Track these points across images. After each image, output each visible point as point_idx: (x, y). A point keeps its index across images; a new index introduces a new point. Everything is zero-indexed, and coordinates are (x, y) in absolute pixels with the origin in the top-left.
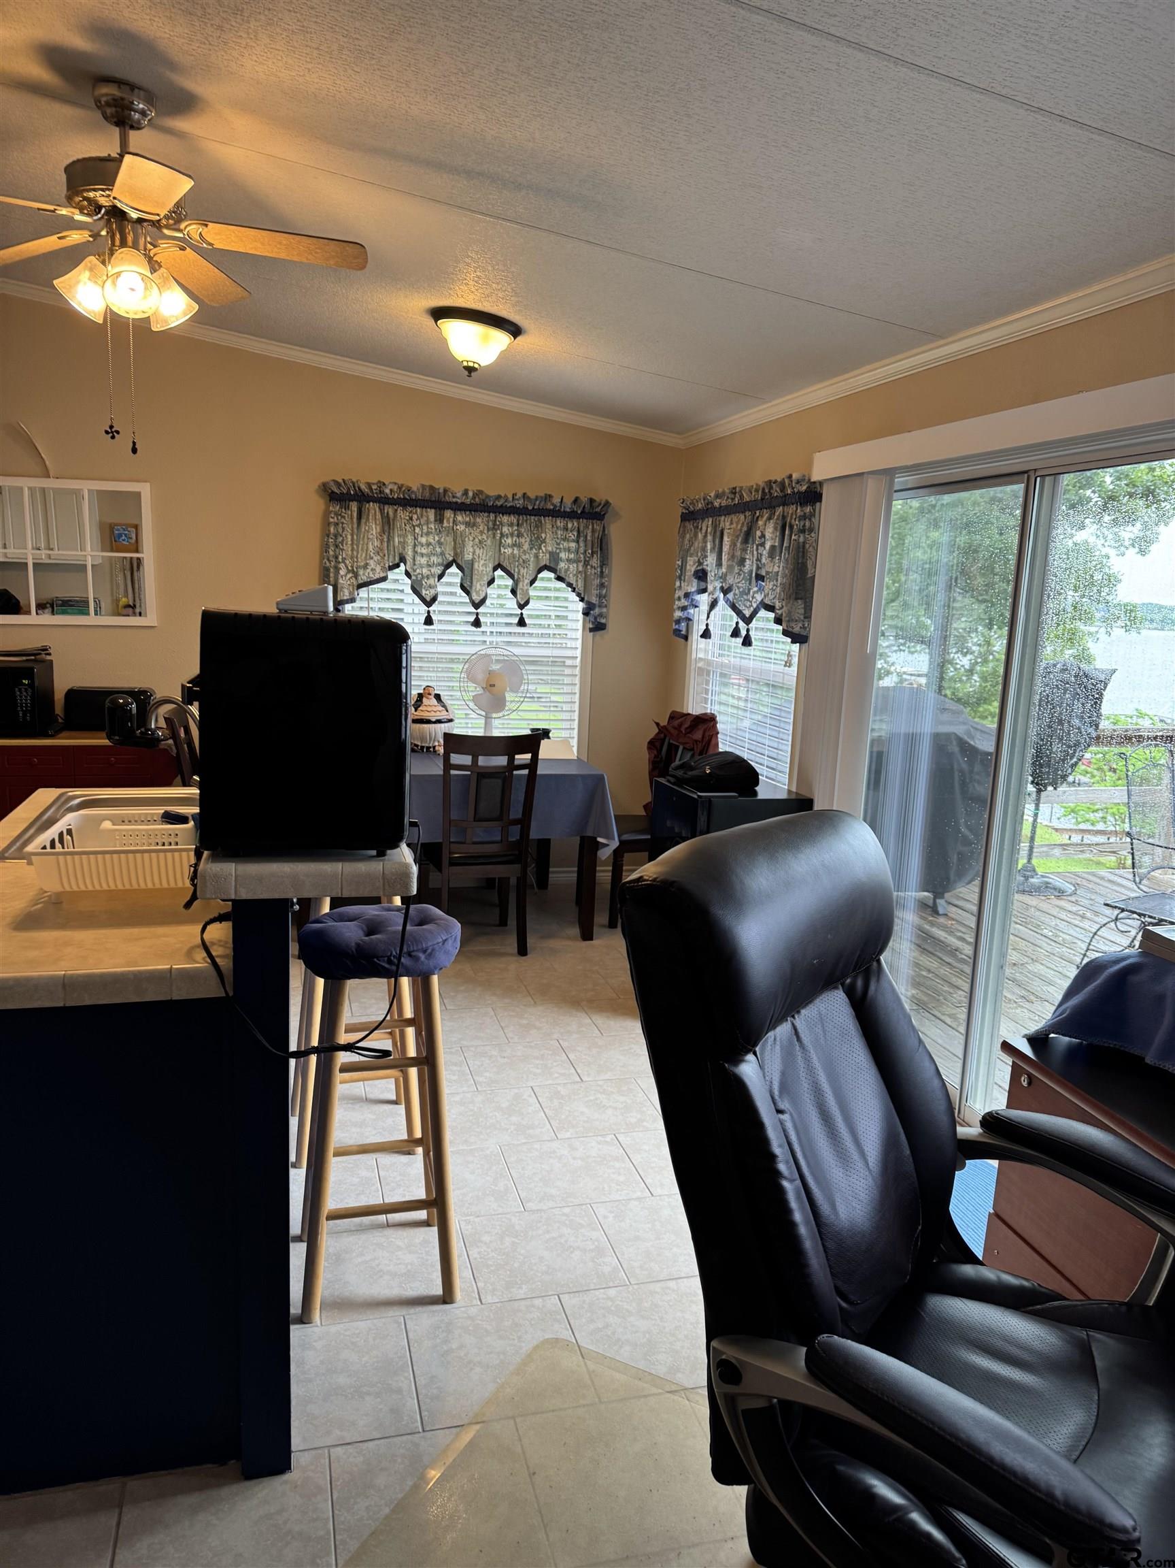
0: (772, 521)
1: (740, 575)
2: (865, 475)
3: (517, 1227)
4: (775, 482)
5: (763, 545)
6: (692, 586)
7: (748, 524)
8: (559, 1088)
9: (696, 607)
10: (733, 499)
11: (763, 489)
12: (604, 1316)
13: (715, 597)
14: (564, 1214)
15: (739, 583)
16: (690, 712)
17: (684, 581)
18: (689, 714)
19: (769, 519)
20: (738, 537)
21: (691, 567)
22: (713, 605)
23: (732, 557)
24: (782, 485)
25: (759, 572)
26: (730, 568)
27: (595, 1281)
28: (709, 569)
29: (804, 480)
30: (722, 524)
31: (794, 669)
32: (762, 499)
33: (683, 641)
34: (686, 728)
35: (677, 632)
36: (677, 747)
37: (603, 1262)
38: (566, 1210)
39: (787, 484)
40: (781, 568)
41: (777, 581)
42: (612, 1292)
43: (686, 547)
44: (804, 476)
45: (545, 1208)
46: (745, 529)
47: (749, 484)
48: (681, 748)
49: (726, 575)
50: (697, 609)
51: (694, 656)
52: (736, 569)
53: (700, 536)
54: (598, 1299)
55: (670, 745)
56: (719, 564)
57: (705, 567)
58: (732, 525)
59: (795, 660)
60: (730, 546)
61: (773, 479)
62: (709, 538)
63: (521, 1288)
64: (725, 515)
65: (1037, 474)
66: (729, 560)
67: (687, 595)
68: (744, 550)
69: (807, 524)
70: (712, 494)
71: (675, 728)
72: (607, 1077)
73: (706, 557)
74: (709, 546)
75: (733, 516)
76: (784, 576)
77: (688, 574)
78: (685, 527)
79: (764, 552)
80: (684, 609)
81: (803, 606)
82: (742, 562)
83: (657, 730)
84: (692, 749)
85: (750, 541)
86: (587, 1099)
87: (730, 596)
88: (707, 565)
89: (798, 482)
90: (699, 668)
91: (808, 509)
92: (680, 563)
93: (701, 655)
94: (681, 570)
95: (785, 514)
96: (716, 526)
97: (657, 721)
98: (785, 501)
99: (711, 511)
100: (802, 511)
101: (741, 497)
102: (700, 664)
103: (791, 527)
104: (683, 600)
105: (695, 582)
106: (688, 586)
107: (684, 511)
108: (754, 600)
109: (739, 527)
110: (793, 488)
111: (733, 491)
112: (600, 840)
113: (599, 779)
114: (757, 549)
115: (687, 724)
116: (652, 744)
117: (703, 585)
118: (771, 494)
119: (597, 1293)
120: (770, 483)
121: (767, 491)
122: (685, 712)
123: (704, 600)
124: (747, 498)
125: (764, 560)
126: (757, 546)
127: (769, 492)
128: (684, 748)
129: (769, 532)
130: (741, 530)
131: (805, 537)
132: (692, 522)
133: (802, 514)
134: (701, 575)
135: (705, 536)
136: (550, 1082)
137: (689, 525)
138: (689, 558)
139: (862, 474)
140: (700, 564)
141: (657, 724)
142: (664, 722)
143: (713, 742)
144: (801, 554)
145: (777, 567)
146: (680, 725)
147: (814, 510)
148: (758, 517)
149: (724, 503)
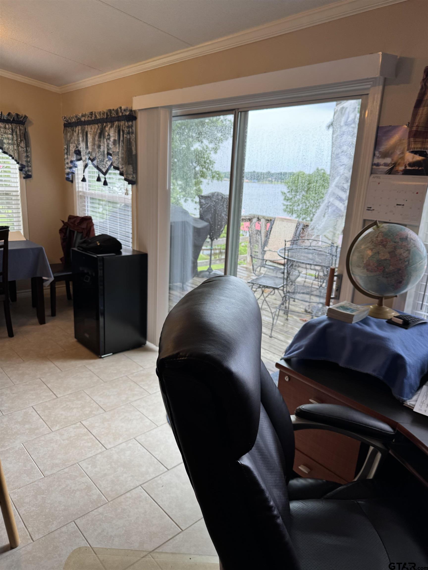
0: (112, 128)
1: (99, 152)
2: (159, 108)
3: (43, 488)
4: (113, 110)
5: (109, 139)
6: (74, 157)
7: (100, 129)
8: (47, 404)
9: (76, 167)
10: (91, 118)
11: (107, 113)
12: (100, 525)
13: (86, 162)
14: (66, 473)
15: (99, 156)
16: (78, 215)
17: (69, 155)
18: (78, 217)
19: (111, 127)
20: (95, 135)
21: (72, 148)
22: (86, 166)
23: (94, 144)
24: (117, 111)
25: (109, 152)
26: (93, 149)
27: (90, 506)
28: (82, 150)
29: (127, 110)
30: (86, 129)
31: (130, 197)
32: (107, 118)
33: (70, 183)
34: (78, 223)
35: (68, 179)
36: (74, 232)
37: (93, 494)
38: (66, 470)
39: (119, 111)
40: (120, 150)
41: (119, 155)
42: (100, 510)
43: (69, 139)
44: (127, 108)
45: (55, 472)
46: (99, 131)
47: (99, 111)
48: (76, 232)
49: (92, 152)
50: (76, 168)
51: (77, 190)
52: (97, 150)
53: (75, 134)
54: (95, 516)
55: (70, 231)
56: (87, 147)
57: (79, 149)
58: (92, 130)
59: (130, 193)
60: (92, 139)
61: (112, 108)
62: (80, 135)
63: (53, 524)
64: (88, 125)
65: (240, 110)
66: (92, 146)
67: (72, 162)
68: (100, 141)
69: (131, 130)
70: (80, 115)
71: (72, 223)
72: (69, 392)
73: (80, 144)
74: (81, 139)
75: (92, 125)
76: (122, 154)
77: (71, 152)
78: (66, 130)
79: (110, 143)
80: (71, 168)
81: (132, 168)
82: (99, 147)
83: (63, 224)
84: (82, 232)
85: (102, 137)
86: (62, 407)
87: (95, 162)
88: (80, 148)
89: (125, 110)
90: (80, 195)
91: (130, 123)
92: (66, 147)
93: (80, 189)
94: (67, 150)
95: (119, 125)
96: (83, 130)
97: (63, 220)
98: (119, 119)
99: (79, 123)
100: (128, 124)
101: (96, 116)
102: (80, 194)
103: (123, 131)
104: (70, 164)
105: (75, 156)
106: (72, 157)
107: (65, 122)
108: (107, 164)
109: (96, 130)
110: (122, 113)
111: (91, 113)
112: (44, 278)
113: (40, 250)
114: (107, 141)
115: (78, 221)
116: (61, 231)
117: (79, 157)
118: (111, 116)
119: (93, 512)
120: (110, 111)
121: (109, 114)
122: (75, 215)
123: (80, 164)
124: (98, 117)
125: (110, 146)
126: (107, 139)
127: (110, 115)
128: (78, 232)
129: (112, 133)
130: (96, 132)
131: (130, 136)
132: (70, 128)
133: (128, 125)
134: (78, 153)
135: (78, 134)
136: (41, 402)
137: (69, 129)
138: (71, 145)
139: (157, 108)
140: (77, 147)
141: (63, 222)
142: (66, 221)
143: (92, 229)
144: (129, 144)
145: (118, 149)
146: (75, 221)
147: (133, 124)
148: (105, 126)
149: (86, 119)
